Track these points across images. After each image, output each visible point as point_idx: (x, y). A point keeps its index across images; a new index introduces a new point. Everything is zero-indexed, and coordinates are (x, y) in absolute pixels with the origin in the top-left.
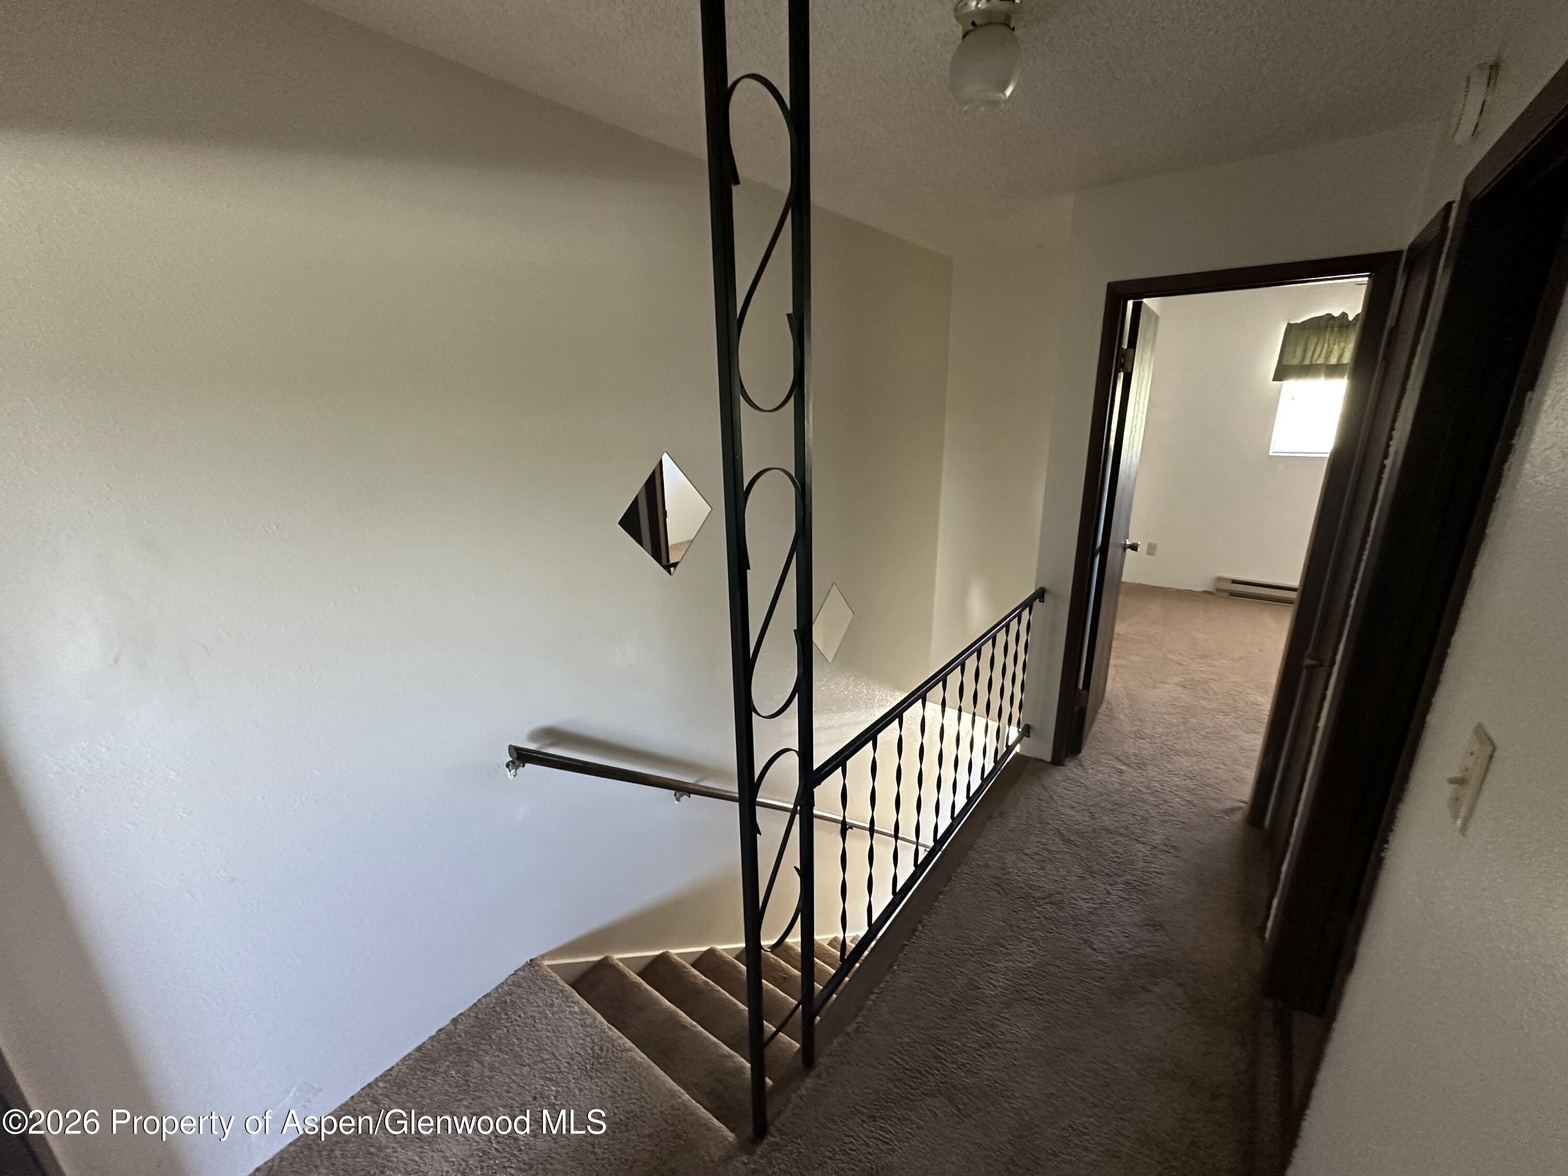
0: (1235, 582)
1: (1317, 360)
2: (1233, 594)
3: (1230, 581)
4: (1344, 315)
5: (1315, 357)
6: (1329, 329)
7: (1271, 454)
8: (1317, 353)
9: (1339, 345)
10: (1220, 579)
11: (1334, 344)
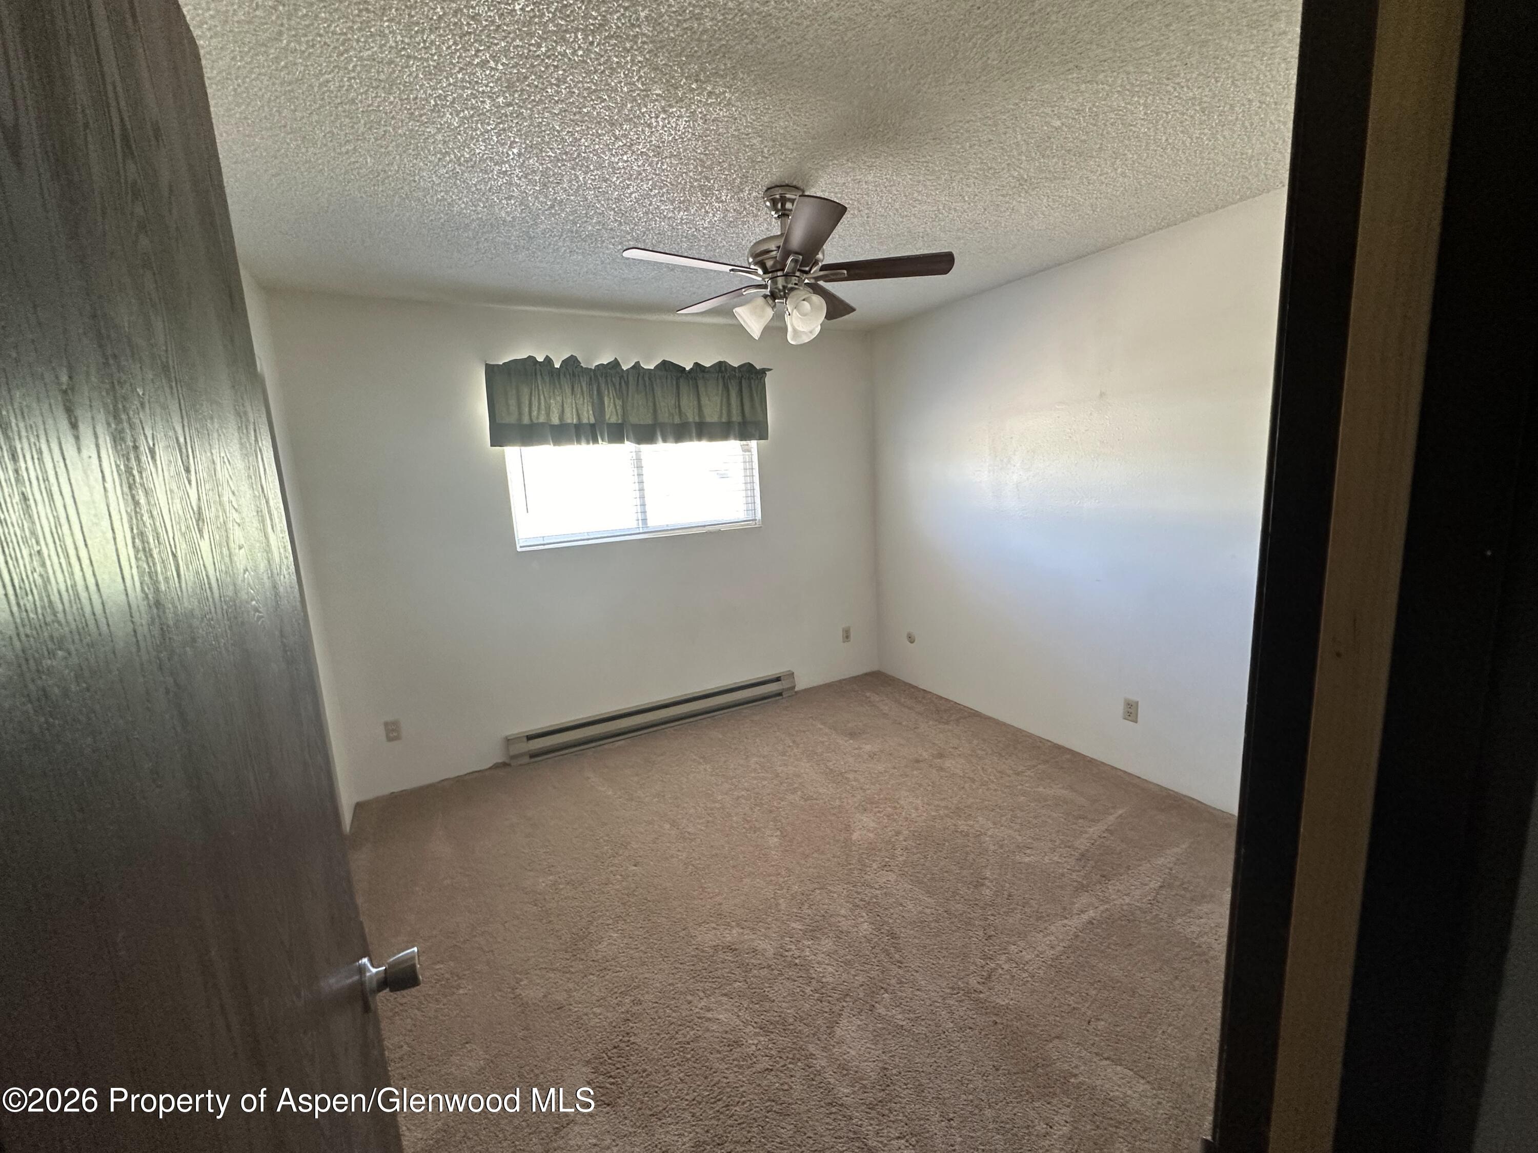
0: (530, 738)
1: (538, 418)
2: (533, 755)
3: (525, 739)
4: (548, 360)
5: (535, 413)
6: (539, 377)
7: (519, 550)
8: (535, 408)
9: (555, 399)
10: (508, 741)
11: (550, 398)
